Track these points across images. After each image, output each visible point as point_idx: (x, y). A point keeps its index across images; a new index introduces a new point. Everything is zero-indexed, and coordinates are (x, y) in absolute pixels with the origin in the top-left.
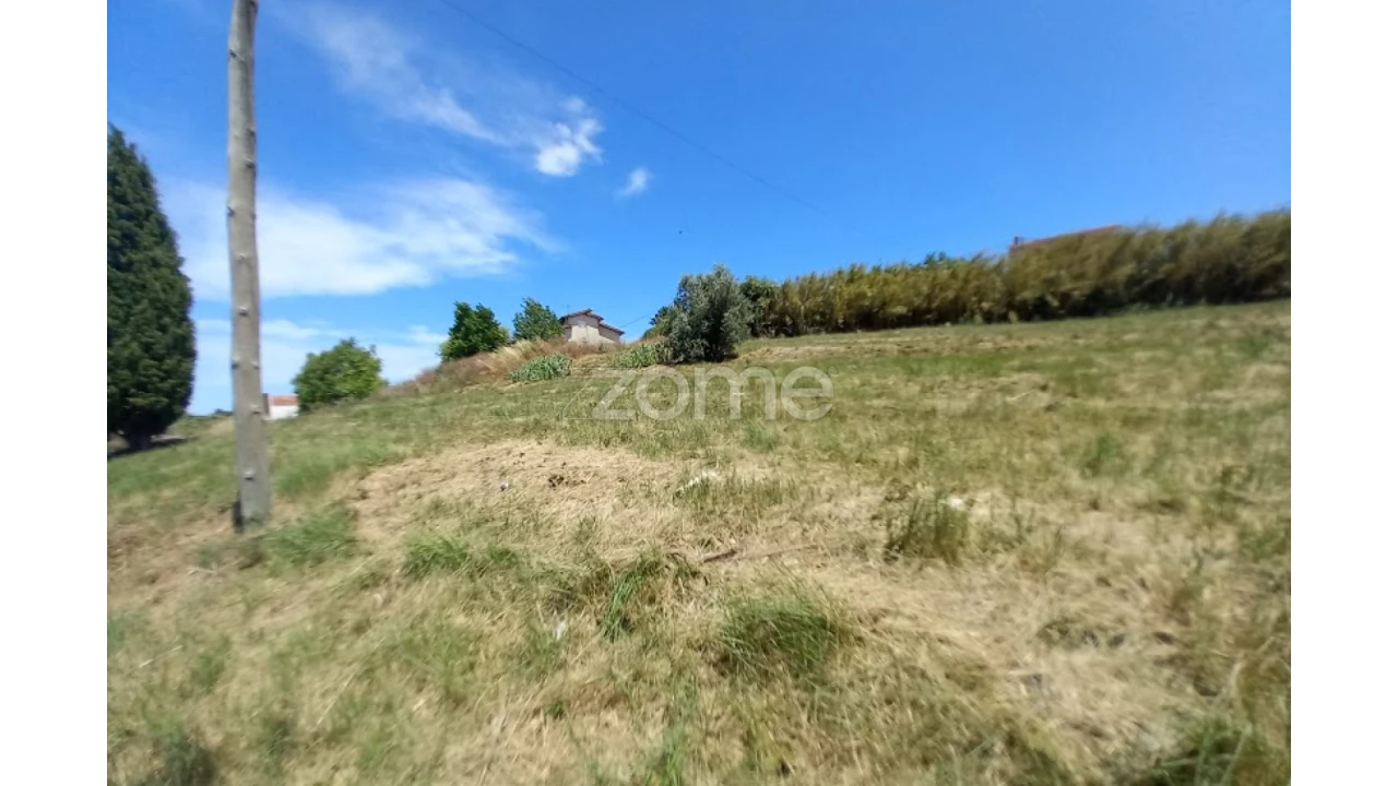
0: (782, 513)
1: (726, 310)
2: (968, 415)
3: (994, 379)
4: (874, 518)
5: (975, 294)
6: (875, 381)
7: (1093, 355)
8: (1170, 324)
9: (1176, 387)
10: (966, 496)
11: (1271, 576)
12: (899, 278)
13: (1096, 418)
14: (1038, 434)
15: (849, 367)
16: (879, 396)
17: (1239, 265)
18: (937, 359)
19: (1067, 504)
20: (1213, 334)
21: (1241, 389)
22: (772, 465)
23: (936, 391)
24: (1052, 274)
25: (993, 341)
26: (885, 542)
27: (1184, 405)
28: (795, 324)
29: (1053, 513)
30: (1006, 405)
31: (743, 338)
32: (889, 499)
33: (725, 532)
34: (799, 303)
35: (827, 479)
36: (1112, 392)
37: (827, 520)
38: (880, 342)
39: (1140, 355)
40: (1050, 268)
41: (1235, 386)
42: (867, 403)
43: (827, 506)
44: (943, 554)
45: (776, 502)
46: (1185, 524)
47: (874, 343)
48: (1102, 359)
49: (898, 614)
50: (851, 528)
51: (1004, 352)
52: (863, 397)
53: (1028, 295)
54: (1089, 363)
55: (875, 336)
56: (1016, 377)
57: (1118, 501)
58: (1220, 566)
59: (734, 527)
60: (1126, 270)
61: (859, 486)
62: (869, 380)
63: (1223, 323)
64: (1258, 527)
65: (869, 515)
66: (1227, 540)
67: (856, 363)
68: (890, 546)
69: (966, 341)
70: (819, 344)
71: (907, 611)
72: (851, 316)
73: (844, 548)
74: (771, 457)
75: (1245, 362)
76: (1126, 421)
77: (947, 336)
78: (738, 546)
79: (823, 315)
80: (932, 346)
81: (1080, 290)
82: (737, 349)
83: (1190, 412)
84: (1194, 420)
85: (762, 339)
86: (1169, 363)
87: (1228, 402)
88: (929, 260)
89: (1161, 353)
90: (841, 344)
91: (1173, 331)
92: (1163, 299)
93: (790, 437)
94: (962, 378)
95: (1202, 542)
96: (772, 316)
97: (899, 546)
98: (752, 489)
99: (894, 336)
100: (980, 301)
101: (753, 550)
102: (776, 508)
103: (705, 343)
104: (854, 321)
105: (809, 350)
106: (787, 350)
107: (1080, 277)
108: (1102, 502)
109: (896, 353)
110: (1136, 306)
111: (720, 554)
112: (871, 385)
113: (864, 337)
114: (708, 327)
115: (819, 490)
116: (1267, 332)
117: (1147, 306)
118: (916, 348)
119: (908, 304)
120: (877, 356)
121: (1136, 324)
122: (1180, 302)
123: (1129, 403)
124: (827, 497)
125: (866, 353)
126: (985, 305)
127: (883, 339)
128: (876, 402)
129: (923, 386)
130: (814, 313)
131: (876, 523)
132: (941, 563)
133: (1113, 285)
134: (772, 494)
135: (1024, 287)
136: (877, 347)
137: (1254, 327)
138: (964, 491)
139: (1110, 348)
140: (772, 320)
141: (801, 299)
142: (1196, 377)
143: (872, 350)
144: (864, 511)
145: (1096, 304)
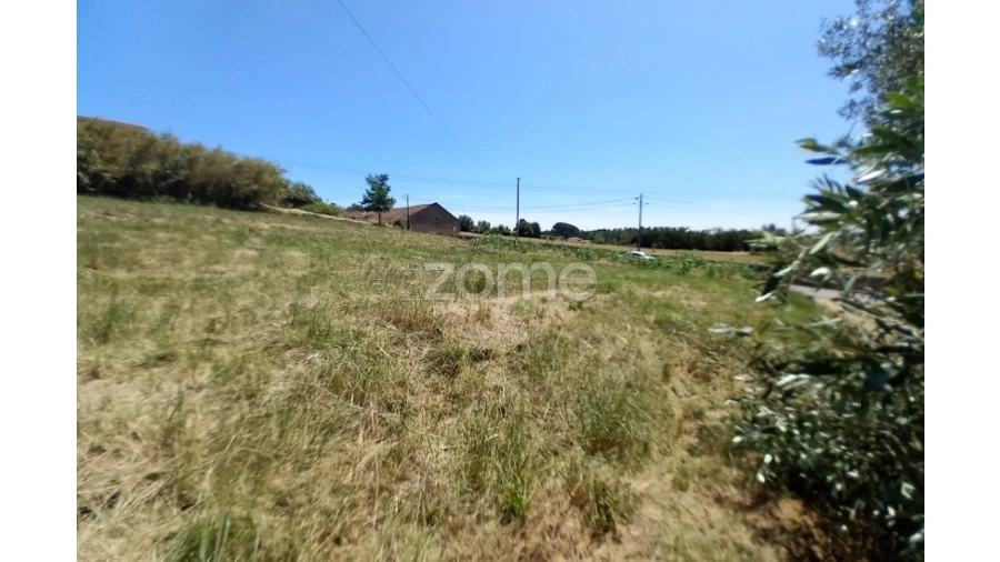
7: (119, 231)
8: (191, 215)
9: (187, 262)
11: (234, 392)
13: (115, 288)
17: (233, 185)
20: (220, 227)
21: (231, 265)
27: (193, 275)
36: (132, 264)
39: (161, 235)
41: (227, 262)
46: (176, 371)
48: (126, 235)
54: (114, 238)
57: (118, 366)
58: (197, 398)
63: (225, 221)
64: (228, 359)
66: (205, 374)
75: (234, 247)
76: (143, 290)
81: (111, 173)
83: (196, 280)
84: (198, 286)
86: (184, 243)
87: (222, 273)
89: (178, 236)
91: (194, 221)
92: (185, 197)
95: (187, 381)
107: (111, 162)
108: (102, 370)
110: (165, 197)
116: (251, 230)
117: (172, 199)
121: (165, 211)
122: (198, 201)
123: (146, 273)
133: (142, 175)
137: (244, 226)
139: (139, 228)
142: (202, 255)
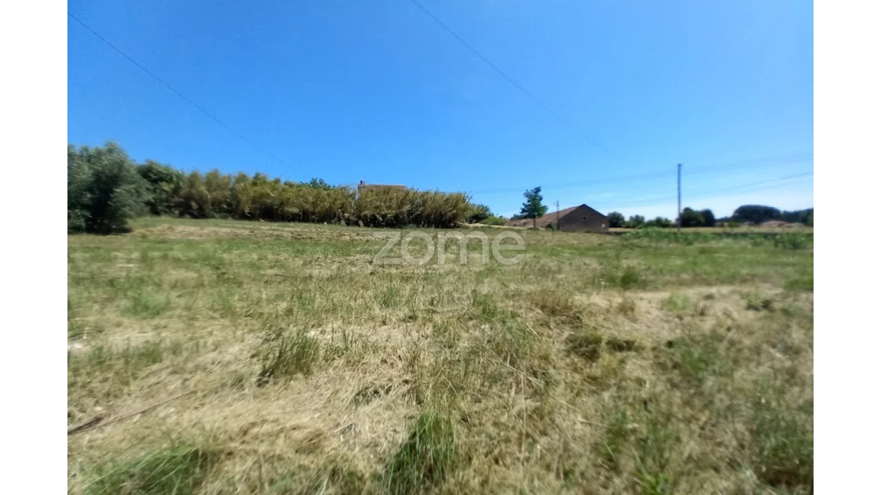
0: (161, 370)
1: (117, 186)
2: (330, 279)
3: (347, 258)
4: (253, 356)
5: (341, 208)
6: (270, 256)
10: (320, 329)
11: (442, 342)
12: (294, 189)
14: (365, 288)
15: (250, 246)
16: (271, 267)
18: (317, 243)
19: (372, 324)
20: (436, 240)
22: (156, 328)
23: (313, 263)
24: (378, 203)
25: (350, 235)
26: (259, 372)
27: (424, 271)
28: (201, 209)
29: (365, 330)
30: (351, 272)
31: (140, 214)
32: (267, 340)
33: (89, 402)
34: (206, 192)
35: (215, 333)
37: (209, 366)
38: (278, 230)
40: (377, 201)
42: (262, 272)
43: (212, 355)
44: (301, 370)
45: (154, 362)
46: (417, 326)
47: (273, 230)
49: (264, 421)
50: (233, 368)
51: (355, 242)
52: (259, 268)
53: (367, 212)
55: (275, 225)
56: (358, 256)
57: (394, 319)
58: (427, 342)
59: (100, 395)
60: (407, 208)
61: (243, 334)
62: (266, 256)
64: (440, 322)
65: (249, 355)
66: (429, 329)
67: (257, 243)
68: (263, 374)
69: (335, 234)
70: (225, 227)
71: (271, 418)
72: (255, 209)
73: (223, 385)
74: (156, 321)
76: (402, 279)
77: (325, 231)
78: (104, 412)
79: (229, 205)
80: (315, 236)
81: (391, 214)
82: (130, 223)
83: (425, 274)
84: (426, 277)
85: (164, 218)
86: (419, 252)
87: (437, 270)
88: (314, 183)
90: (246, 229)
92: (420, 223)
93: (182, 302)
94: (330, 256)
95: (422, 332)
96: (176, 199)
97: (269, 374)
98: (126, 356)
99: (289, 227)
100: (343, 212)
101: (123, 412)
102: (155, 367)
103: (88, 214)
104: (258, 212)
105: (214, 231)
106: (192, 229)
107: (389, 208)
108: (387, 321)
109: (290, 239)
110: (411, 225)
111: (81, 424)
112: (267, 259)
113: (265, 226)
114: (91, 199)
115: (206, 343)
116: (452, 241)
117: (414, 226)
118: (304, 236)
119: (300, 206)
120: (276, 239)
122: (426, 226)
123: (405, 270)
124: (213, 347)
125: (267, 236)
126: (346, 215)
127: (280, 228)
128: (270, 272)
129: (305, 261)
130: (220, 203)
131: (255, 360)
132: (300, 375)
133: (402, 213)
134: (151, 355)
135: (366, 208)
136: (275, 233)
138: (320, 325)
140: (176, 202)
141: (209, 190)
143: (272, 235)
144: (245, 353)
145: (395, 223)
